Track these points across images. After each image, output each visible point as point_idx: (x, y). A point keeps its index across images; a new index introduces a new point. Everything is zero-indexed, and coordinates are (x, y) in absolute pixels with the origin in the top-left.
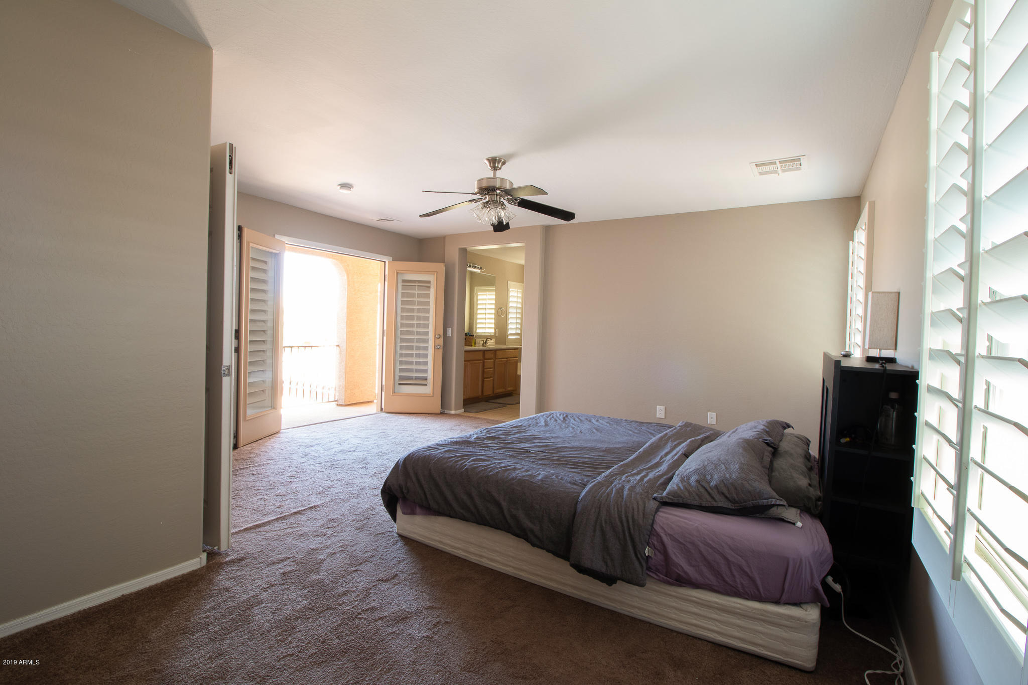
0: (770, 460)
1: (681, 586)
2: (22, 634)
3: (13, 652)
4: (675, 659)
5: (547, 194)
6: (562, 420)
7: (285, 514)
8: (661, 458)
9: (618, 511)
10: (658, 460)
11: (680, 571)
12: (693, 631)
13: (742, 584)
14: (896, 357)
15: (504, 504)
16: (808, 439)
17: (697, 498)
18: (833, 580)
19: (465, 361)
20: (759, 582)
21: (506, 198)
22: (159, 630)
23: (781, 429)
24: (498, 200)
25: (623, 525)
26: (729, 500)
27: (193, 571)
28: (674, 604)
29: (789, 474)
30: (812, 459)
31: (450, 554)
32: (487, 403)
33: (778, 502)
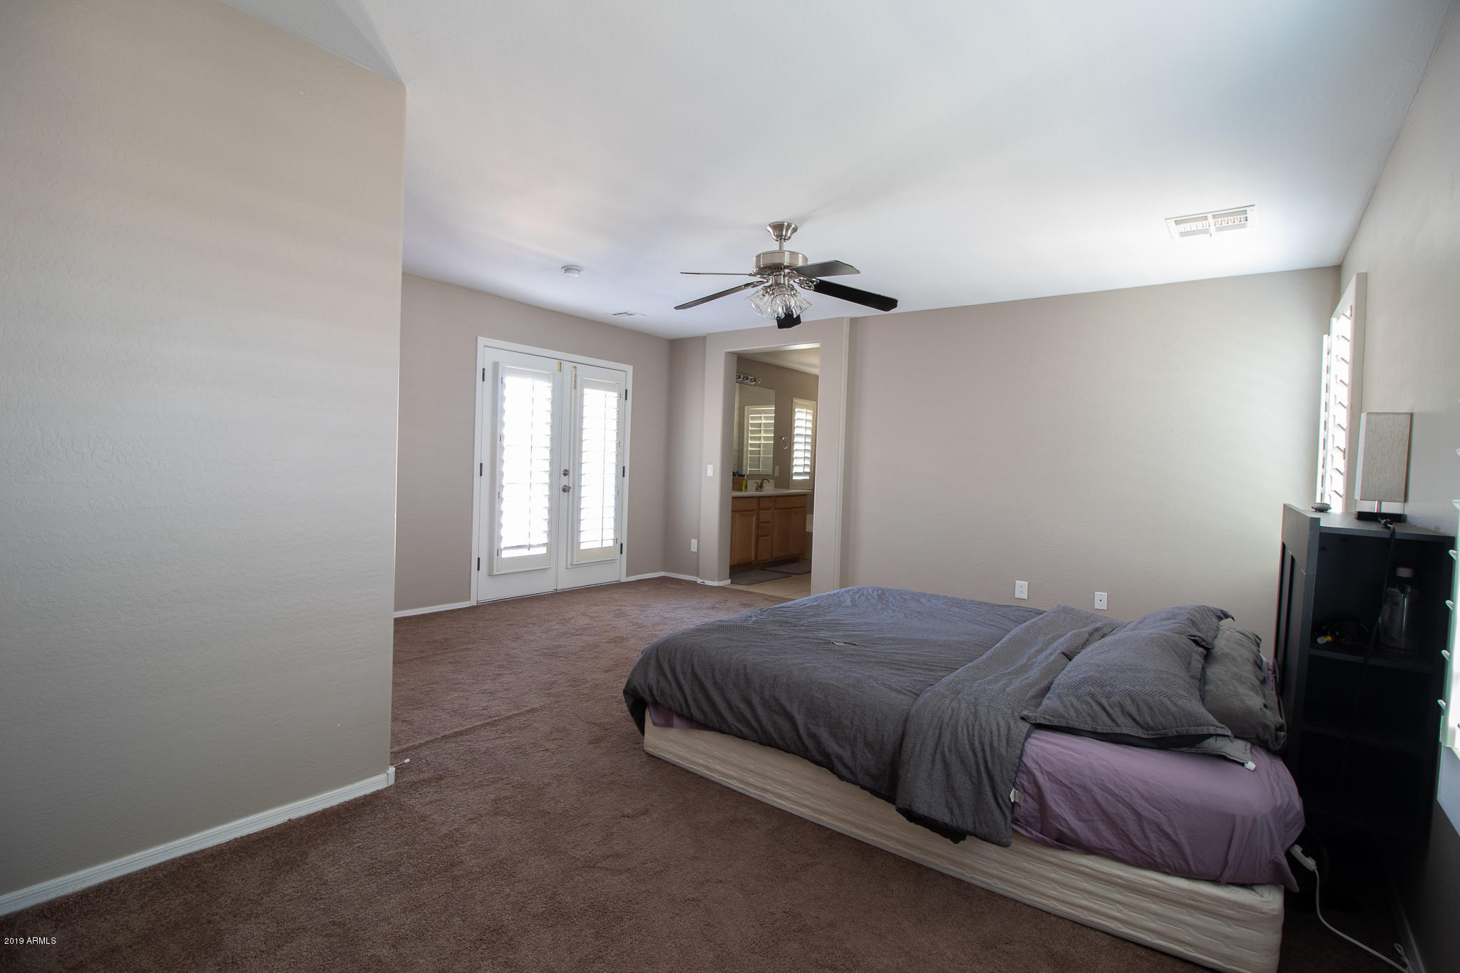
0: (1201, 666)
1: (1064, 849)
2: (167, 866)
3: (157, 888)
4: (1055, 956)
5: (858, 272)
6: (876, 597)
7: (494, 719)
8: (1029, 659)
9: (969, 734)
10: (1025, 661)
11: (1063, 827)
12: (1082, 917)
13: (1161, 851)
14: (1405, 513)
15: (799, 719)
16: (1257, 636)
17: (1088, 719)
18: (1302, 852)
19: (732, 511)
20: (1187, 849)
21: (797, 280)
22: (338, 869)
23: (1215, 620)
24: (786, 282)
25: (976, 756)
26: (1140, 725)
27: (378, 790)
28: (1053, 875)
29: (1231, 688)
30: (1264, 666)
31: (720, 785)
32: (763, 571)
33: (1220, 731)
